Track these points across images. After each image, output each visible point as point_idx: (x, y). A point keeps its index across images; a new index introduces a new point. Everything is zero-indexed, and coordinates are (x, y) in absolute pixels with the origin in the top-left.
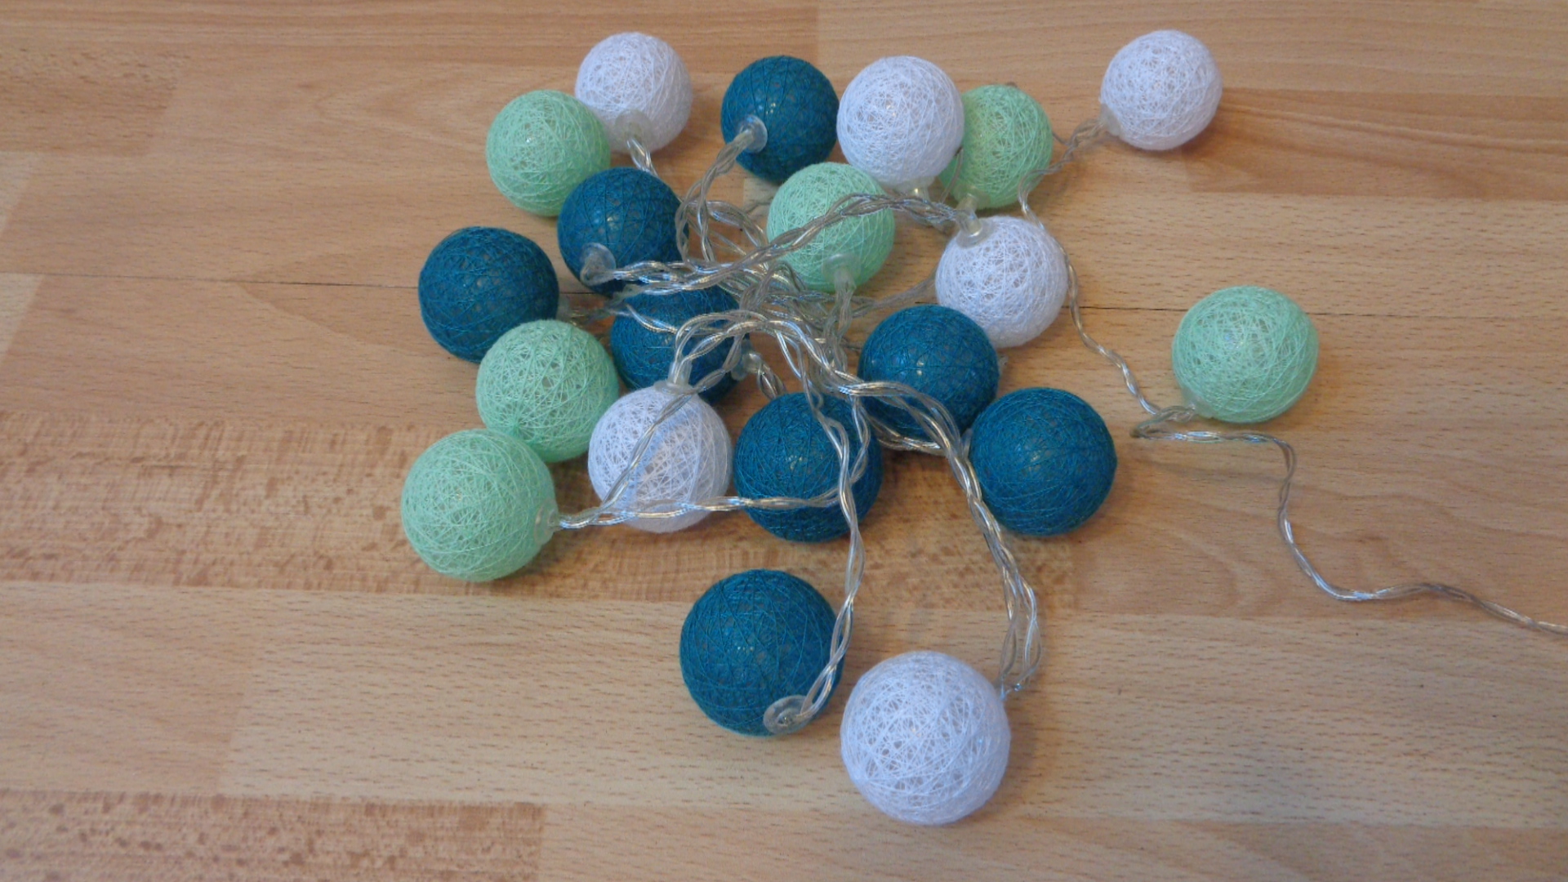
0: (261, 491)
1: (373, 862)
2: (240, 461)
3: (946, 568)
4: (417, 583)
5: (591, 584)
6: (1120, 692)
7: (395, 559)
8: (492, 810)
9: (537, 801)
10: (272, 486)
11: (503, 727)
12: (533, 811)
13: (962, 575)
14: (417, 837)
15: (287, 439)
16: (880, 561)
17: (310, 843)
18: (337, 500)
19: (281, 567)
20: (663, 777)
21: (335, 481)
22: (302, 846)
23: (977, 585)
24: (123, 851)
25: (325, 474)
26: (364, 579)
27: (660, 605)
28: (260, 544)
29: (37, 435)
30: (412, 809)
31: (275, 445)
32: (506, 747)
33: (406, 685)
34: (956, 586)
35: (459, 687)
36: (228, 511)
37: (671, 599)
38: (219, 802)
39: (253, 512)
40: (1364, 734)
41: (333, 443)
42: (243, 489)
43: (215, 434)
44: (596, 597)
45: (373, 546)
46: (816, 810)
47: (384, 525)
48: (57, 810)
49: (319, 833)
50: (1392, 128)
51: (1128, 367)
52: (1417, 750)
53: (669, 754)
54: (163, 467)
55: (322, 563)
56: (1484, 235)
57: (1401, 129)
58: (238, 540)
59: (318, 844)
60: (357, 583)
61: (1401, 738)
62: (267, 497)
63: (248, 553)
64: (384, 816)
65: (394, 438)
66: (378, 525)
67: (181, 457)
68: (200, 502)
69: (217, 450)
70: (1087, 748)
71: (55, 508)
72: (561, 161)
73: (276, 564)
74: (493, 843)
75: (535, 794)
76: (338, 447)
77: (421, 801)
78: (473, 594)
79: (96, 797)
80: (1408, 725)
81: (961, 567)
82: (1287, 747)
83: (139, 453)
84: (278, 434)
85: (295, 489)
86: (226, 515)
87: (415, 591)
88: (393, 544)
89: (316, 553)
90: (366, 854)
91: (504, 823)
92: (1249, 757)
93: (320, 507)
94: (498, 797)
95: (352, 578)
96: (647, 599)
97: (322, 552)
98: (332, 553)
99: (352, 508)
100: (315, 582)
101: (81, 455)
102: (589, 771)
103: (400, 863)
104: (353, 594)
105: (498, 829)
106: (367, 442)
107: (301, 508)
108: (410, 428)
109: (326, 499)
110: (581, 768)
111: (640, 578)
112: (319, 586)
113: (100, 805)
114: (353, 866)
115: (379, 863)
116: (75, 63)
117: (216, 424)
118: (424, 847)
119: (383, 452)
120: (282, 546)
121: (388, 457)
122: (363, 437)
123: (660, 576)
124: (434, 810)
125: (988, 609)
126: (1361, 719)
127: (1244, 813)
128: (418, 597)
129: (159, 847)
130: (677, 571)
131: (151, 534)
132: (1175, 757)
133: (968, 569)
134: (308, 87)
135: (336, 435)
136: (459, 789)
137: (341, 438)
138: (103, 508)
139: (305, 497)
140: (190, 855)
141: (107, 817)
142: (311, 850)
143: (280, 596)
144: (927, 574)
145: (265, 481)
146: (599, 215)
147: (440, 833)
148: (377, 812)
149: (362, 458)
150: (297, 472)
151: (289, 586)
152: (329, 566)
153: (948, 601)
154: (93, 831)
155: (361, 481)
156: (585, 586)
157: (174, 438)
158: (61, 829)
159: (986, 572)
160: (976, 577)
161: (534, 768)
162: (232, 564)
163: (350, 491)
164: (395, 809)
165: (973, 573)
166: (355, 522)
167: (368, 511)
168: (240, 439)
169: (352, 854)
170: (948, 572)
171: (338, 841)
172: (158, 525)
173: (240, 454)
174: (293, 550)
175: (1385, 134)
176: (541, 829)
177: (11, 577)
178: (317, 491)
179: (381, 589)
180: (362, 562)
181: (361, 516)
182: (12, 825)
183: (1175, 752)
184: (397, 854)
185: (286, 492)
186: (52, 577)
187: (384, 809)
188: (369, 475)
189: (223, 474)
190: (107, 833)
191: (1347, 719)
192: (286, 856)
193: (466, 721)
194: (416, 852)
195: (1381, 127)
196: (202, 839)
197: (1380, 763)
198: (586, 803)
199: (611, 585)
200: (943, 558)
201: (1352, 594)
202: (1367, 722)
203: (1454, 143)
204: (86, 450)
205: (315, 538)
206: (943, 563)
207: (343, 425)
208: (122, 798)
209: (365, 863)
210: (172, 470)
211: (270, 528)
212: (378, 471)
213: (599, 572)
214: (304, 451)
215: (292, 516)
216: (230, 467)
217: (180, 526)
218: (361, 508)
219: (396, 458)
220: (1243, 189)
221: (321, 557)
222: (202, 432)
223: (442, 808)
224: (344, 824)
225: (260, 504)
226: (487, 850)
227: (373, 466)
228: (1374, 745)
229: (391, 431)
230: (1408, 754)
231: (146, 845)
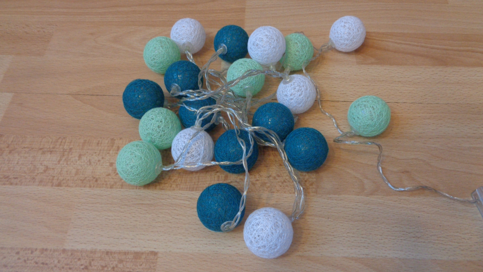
0: (77, 158)
1: (108, 268)
2: (71, 149)
3: (278, 181)
4: (122, 186)
5: (173, 186)
6: (328, 218)
7: (116, 179)
8: (142, 253)
9: (156, 250)
10: (80, 156)
11: (146, 229)
12: (155, 254)
13: (282, 183)
14: (121, 261)
15: (85, 142)
16: (258, 179)
17: (90, 263)
18: (99, 161)
19: (82, 181)
20: (193, 244)
21: (98, 155)
22: (88, 264)
23: (287, 186)
24: (36, 265)
25: (95, 153)
26: (106, 184)
27: (193, 192)
28: (77, 174)
29: (12, 141)
30: (120, 253)
31: (81, 144)
32: (147, 235)
33: (118, 216)
34: (281, 186)
35: (134, 217)
36: (67, 164)
37: (196, 190)
38: (64, 251)
39: (74, 164)
40: (400, 231)
41: (98, 143)
42: (72, 157)
43: (64, 141)
44: (174, 190)
45: (109, 175)
46: (237, 253)
47: (113, 168)
48: (18, 253)
49: (93, 260)
50: (419, 44)
51: (334, 119)
52: (416, 236)
53: (195, 237)
54: (48, 151)
55: (95, 180)
56: (446, 77)
57: (422, 44)
58: (70, 173)
59: (92, 263)
60: (104, 185)
61: (412, 233)
62: (79, 160)
63: (73, 177)
64: (111, 255)
65: (116, 142)
66: (111, 168)
67: (54, 148)
68: (59, 161)
69: (64, 146)
70: (317, 235)
71: (17, 163)
72: (165, 58)
73: (81, 180)
74: (143, 263)
76: (99, 145)
77: (122, 250)
78: (138, 189)
79: (29, 249)
80: (414, 229)
81: (282, 181)
82: (377, 235)
83: (41, 147)
84: (82, 141)
85: (87, 158)
86: (66, 166)
87: (121, 188)
88: (115, 174)
89: (93, 177)
90: (106, 266)
91: (146, 257)
92: (366, 238)
93: (94, 163)
94: (144, 250)
95: (103, 184)
96: (189, 190)
97: (95, 176)
98: (97, 177)
99: (103, 163)
100: (92, 185)
101: (25, 148)
102: (171, 242)
103: (116, 269)
104: (104, 189)
105: (144, 259)
106: (108, 144)
107: (89, 163)
108: (121, 139)
109: (96, 160)
110: (169, 241)
111: (187, 184)
112: (94, 187)
113: (30, 252)
114: (102, 270)
115: (110, 269)
116: (23, 28)
117: (64, 138)
118: (123, 264)
119: (112, 146)
120: (83, 175)
121: (114, 148)
122: (107, 142)
123: (193, 183)
124: (126, 253)
125: (290, 193)
126: (400, 227)
127: (363, 255)
128: (122, 190)
129: (47, 264)
130: (198, 182)
131: (45, 171)
132: (344, 238)
133: (285, 181)
134: (92, 34)
135: (99, 141)
136: (133, 247)
137: (100, 142)
138: (31, 164)
139: (90, 160)
140: (55, 266)
141: (31, 255)
142: (90, 265)
143: (82, 190)
144: (272, 182)
145: (78, 155)
146: (176, 75)
147: (128, 260)
148: (109, 254)
149: (106, 148)
150: (87, 152)
151: (85, 187)
152: (96, 181)
153: (278, 191)
154: (28, 259)
155: (106, 155)
156: (171, 186)
157: (52, 142)
158: (19, 259)
159: (290, 182)
160: (287, 183)
161: (155, 241)
162: (68, 180)
163: (103, 158)
164: (115, 253)
165: (286, 182)
166: (104, 167)
167: (108, 164)
168: (71, 142)
169: (102, 266)
170: (279, 182)
171: (98, 262)
172: (47, 168)
173: (71, 147)
174: (86, 176)
175: (417, 46)
176: (157, 259)
177: (4, 184)
178: (93, 158)
179: (111, 187)
180: (106, 180)
181: (106, 165)
182: (5, 258)
183: (344, 236)
184: (115, 266)
185: (84, 158)
186: (16, 184)
187: (111, 253)
188: (108, 153)
189: (66, 153)
190: (32, 260)
191: (396, 226)
192: (83, 267)
193: (136, 227)
194: (120, 266)
195: (416, 44)
196: (59, 262)
197: (405, 240)
198: (170, 251)
199: (179, 186)
200: (277, 178)
201: (399, 189)
202: (402, 228)
203: (438, 49)
204: (26, 146)
205: (92, 172)
206: (277, 179)
207: (101, 138)
208: (36, 250)
209: (106, 269)
210: (51, 152)
211: (79, 169)
212: (111, 152)
213: (175, 182)
214: (89, 146)
215: (86, 166)
216: (68, 151)
217: (53, 169)
218: (106, 163)
219: (116, 148)
220: (372, 64)
221: (94, 178)
222: (60, 141)
223: (128, 253)
224: (100, 257)
225: (76, 162)
226: (141, 265)
227: (110, 150)
228: (404, 234)
229: (115, 140)
230: (414, 237)
231: (43, 263)
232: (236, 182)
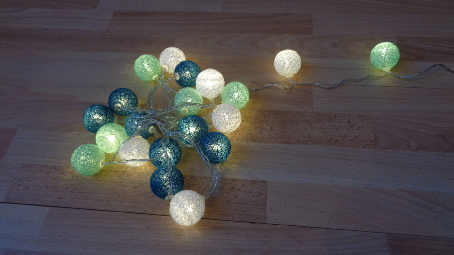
6: (385, 164)
8: (257, 181)
9: (266, 180)
11: (258, 166)
12: (266, 182)
13: (350, 141)
14: (243, 185)
16: (332, 137)
17: (223, 185)
20: (290, 177)
24: (189, 185)
27: (286, 145)
30: (242, 180)
32: (259, 170)
34: (349, 143)
35: (248, 159)
37: (289, 144)
38: (205, 178)
40: (439, 175)
44: (274, 143)
46: (321, 184)
49: (225, 184)
50: (450, 46)
59: (225, 186)
61: (447, 176)
75: (265, 179)
78: (249, 141)
80: (449, 173)
90: (234, 188)
91: (260, 184)
92: (413, 178)
94: (258, 179)
96: (284, 143)
103: (240, 190)
110: (274, 174)
111: (282, 139)
114: (232, 190)
116: (154, 34)
123: (286, 139)
125: (356, 147)
126: (438, 172)
127: (412, 189)
129: (195, 185)
130: (290, 138)
133: (351, 140)
134: (202, 39)
136: (250, 177)
140: (201, 186)
142: (223, 187)
147: (248, 185)
153: (347, 146)
156: (271, 141)
159: (355, 140)
161: (264, 174)
164: (238, 180)
169: (231, 188)
170: (347, 140)
171: (228, 185)
176: (267, 185)
183: (397, 176)
187: (236, 180)
191: (435, 172)
193: (250, 165)
194: (244, 188)
195: (447, 46)
196: (203, 184)
197: (442, 181)
198: (275, 181)
200: (346, 137)
202: (440, 173)
208: (187, 176)
209: (234, 189)
213: (273, 138)
220: (413, 60)
223: (247, 180)
224: (229, 183)
226: (257, 188)
228: (441, 177)
230: (449, 179)
231: (193, 184)
232: (316, 139)
